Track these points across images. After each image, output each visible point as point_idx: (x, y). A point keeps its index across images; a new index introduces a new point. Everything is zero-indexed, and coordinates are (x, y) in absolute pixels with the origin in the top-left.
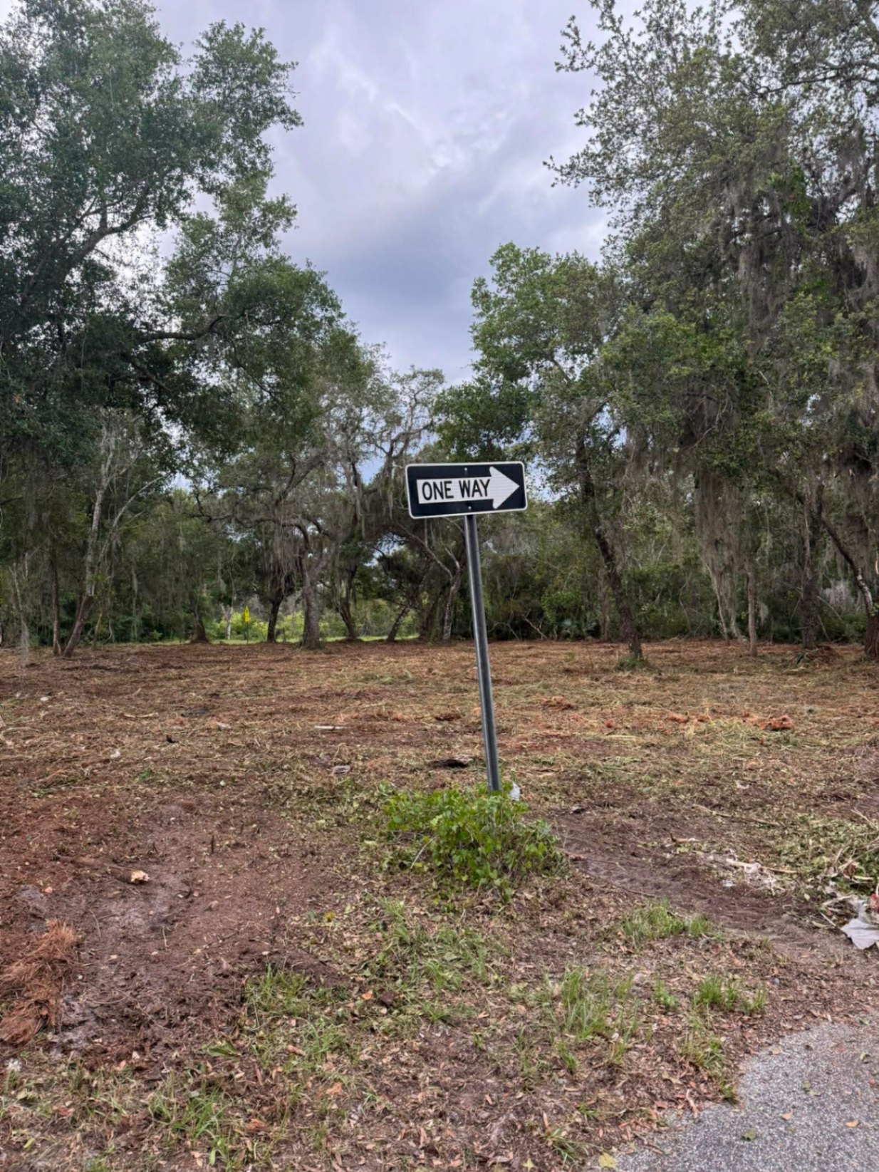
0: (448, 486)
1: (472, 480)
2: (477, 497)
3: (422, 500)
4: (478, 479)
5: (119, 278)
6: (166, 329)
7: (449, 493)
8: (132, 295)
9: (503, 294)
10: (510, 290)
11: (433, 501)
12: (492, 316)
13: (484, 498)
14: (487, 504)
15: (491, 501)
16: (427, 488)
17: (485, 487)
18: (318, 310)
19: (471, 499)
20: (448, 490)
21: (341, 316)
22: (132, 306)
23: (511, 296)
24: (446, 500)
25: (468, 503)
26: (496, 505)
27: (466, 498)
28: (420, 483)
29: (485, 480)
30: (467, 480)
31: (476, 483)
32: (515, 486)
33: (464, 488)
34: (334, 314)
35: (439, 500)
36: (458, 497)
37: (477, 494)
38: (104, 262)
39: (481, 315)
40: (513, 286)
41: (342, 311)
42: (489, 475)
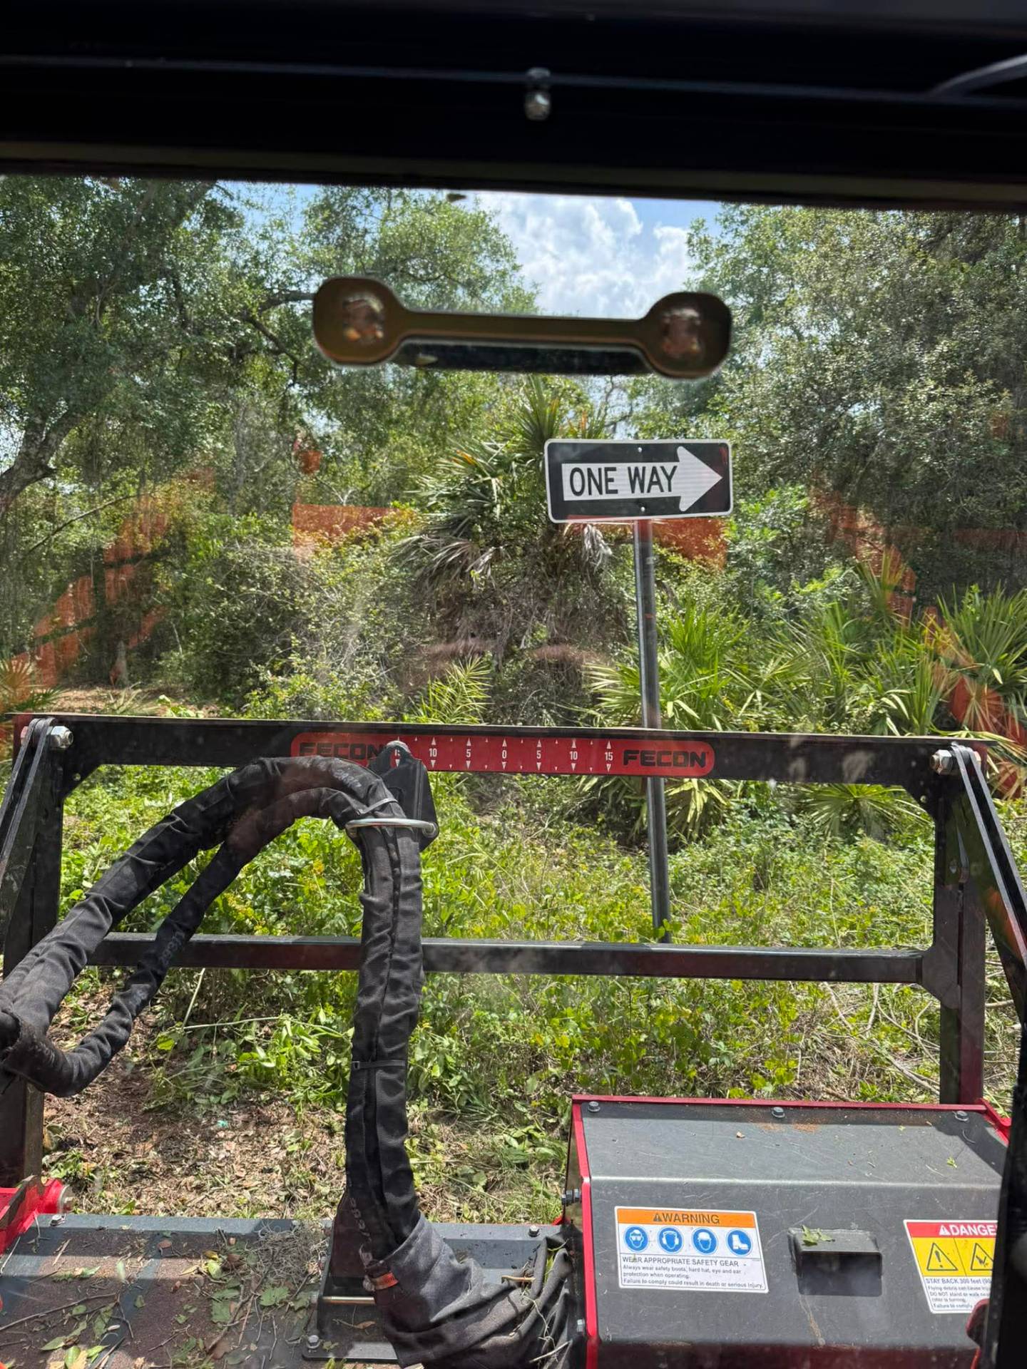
0: (610, 474)
1: (649, 466)
2: (655, 492)
3: (568, 496)
4: (658, 465)
5: (248, 225)
6: (303, 289)
7: (611, 486)
8: (263, 246)
9: (727, 239)
10: (737, 234)
11: (585, 497)
12: (713, 269)
13: (666, 494)
14: (670, 505)
15: (676, 500)
16: (577, 476)
17: (669, 478)
18: (487, 261)
19: (646, 495)
20: (609, 480)
21: (515, 268)
22: (262, 259)
23: (739, 242)
24: (605, 497)
25: (639, 502)
26: (683, 506)
27: (638, 495)
28: (567, 469)
29: (669, 466)
30: (640, 465)
31: (654, 471)
32: (717, 478)
33: (635, 479)
34: (508, 266)
35: (596, 496)
36: (625, 492)
37: (655, 488)
38: (227, 203)
39: (700, 267)
40: (741, 229)
41: (518, 262)
42: (676, 459)
